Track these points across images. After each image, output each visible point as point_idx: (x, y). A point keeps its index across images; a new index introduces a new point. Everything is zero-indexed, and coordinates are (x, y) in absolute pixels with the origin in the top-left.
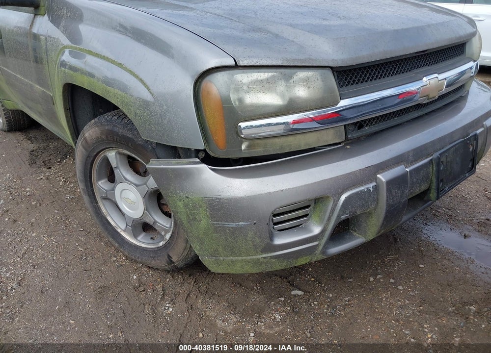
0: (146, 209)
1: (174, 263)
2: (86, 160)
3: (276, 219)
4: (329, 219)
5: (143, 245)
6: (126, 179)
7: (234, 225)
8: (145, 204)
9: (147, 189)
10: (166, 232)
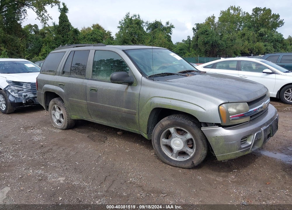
0: (184, 146)
1: (194, 164)
2: (161, 131)
3: (243, 140)
4: (253, 140)
5: (179, 160)
6: (177, 137)
7: (232, 143)
8: (184, 144)
9: (186, 139)
10: (191, 153)
